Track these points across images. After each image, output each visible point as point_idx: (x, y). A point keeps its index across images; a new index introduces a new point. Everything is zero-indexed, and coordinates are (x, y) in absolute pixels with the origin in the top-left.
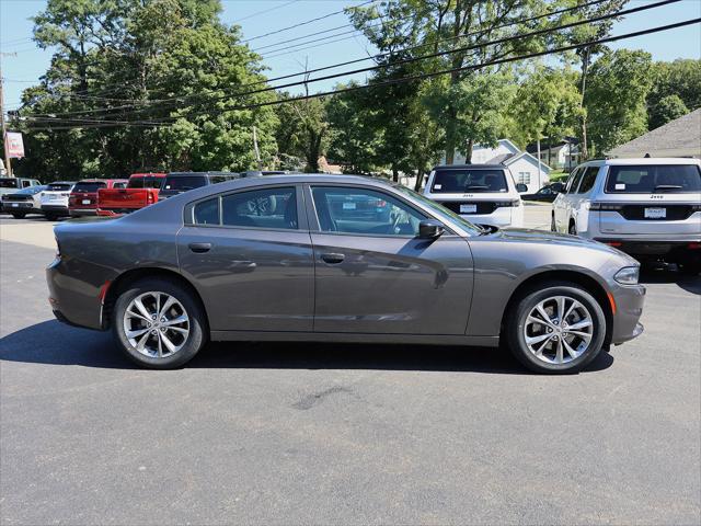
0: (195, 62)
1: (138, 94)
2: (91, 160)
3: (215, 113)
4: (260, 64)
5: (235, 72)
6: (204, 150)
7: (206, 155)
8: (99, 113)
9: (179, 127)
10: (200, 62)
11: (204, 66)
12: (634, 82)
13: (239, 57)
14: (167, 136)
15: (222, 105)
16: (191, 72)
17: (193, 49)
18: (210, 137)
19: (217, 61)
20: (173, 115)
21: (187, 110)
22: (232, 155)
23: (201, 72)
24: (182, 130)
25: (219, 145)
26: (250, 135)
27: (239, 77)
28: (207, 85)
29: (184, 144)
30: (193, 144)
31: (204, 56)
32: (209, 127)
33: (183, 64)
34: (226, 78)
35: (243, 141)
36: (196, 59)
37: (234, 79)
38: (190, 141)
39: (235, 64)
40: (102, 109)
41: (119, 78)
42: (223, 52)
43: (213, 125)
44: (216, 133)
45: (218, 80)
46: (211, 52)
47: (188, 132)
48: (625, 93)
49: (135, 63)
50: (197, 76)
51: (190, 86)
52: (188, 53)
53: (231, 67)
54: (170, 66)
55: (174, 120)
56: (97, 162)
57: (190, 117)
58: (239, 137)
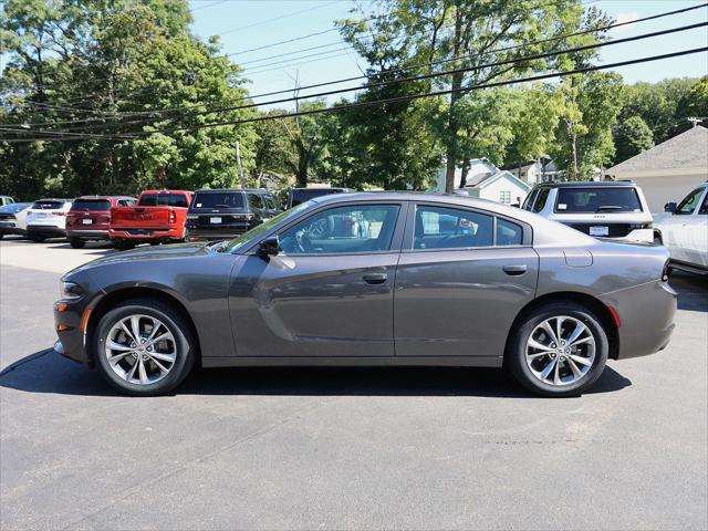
0: (173, 73)
1: (105, 106)
2: (54, 176)
3: (194, 127)
4: (242, 76)
5: (216, 84)
6: (184, 166)
7: (186, 171)
8: (63, 126)
9: (155, 141)
10: (179, 72)
11: (183, 77)
12: (606, 103)
13: (220, 68)
14: (141, 151)
15: (202, 118)
16: (169, 82)
17: (169, 59)
18: (190, 153)
19: (196, 72)
20: (147, 128)
21: (165, 123)
22: (214, 172)
23: (179, 83)
24: (159, 144)
25: (198, 160)
26: (232, 150)
27: (220, 89)
28: (186, 97)
29: (162, 159)
30: (171, 160)
31: (183, 66)
32: (189, 142)
33: (160, 75)
34: (206, 90)
35: (225, 157)
36: (175, 69)
37: (215, 91)
38: (168, 156)
39: (216, 75)
40: (66, 122)
41: (85, 88)
42: (203, 64)
43: (193, 140)
44: (196, 148)
45: (198, 92)
46: (190, 63)
47: (165, 147)
48: (597, 113)
49: (102, 73)
50: (176, 88)
51: (167, 98)
52: (165, 63)
53: (212, 79)
54: (144, 76)
55: (149, 134)
56: (60, 177)
57: (167, 131)
58: (221, 152)
